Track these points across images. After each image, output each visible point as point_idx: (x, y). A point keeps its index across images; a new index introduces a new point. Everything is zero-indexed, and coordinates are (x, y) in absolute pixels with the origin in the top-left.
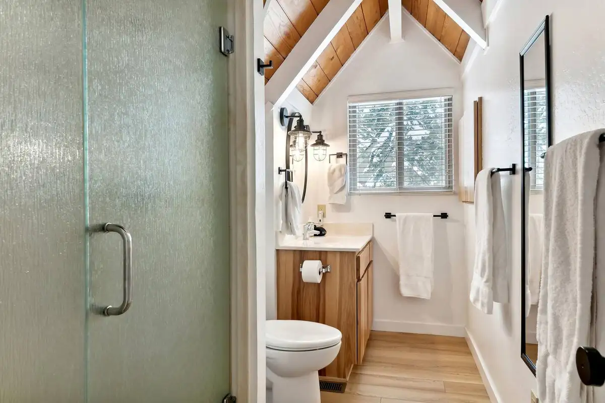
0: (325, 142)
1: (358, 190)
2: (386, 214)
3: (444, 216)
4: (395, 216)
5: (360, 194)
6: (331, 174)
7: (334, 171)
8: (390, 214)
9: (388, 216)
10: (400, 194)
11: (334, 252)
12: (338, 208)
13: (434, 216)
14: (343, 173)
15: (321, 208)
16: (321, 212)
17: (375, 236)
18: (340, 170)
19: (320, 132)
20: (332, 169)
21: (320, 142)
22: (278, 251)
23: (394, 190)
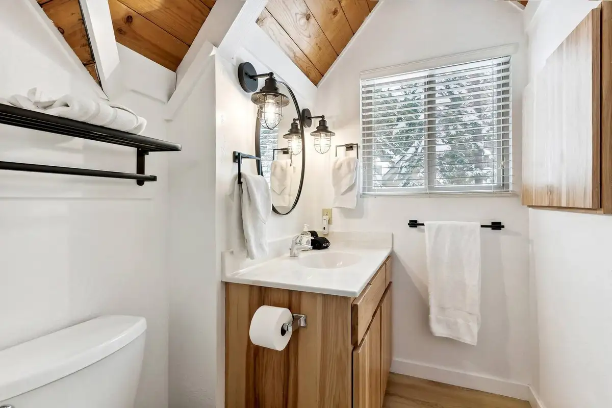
0: (329, 129)
1: (374, 190)
2: (410, 221)
3: (497, 226)
4: (423, 225)
5: (375, 196)
6: (337, 169)
7: (341, 165)
8: (416, 221)
9: (413, 224)
10: (429, 195)
11: (313, 295)
12: (347, 213)
13: (482, 226)
14: (352, 167)
15: (327, 212)
16: (325, 217)
17: (396, 250)
18: (349, 164)
19: (323, 117)
20: (339, 162)
21: (323, 128)
22: (227, 286)
23: (423, 190)
